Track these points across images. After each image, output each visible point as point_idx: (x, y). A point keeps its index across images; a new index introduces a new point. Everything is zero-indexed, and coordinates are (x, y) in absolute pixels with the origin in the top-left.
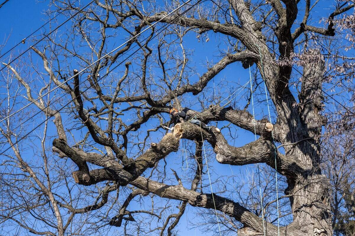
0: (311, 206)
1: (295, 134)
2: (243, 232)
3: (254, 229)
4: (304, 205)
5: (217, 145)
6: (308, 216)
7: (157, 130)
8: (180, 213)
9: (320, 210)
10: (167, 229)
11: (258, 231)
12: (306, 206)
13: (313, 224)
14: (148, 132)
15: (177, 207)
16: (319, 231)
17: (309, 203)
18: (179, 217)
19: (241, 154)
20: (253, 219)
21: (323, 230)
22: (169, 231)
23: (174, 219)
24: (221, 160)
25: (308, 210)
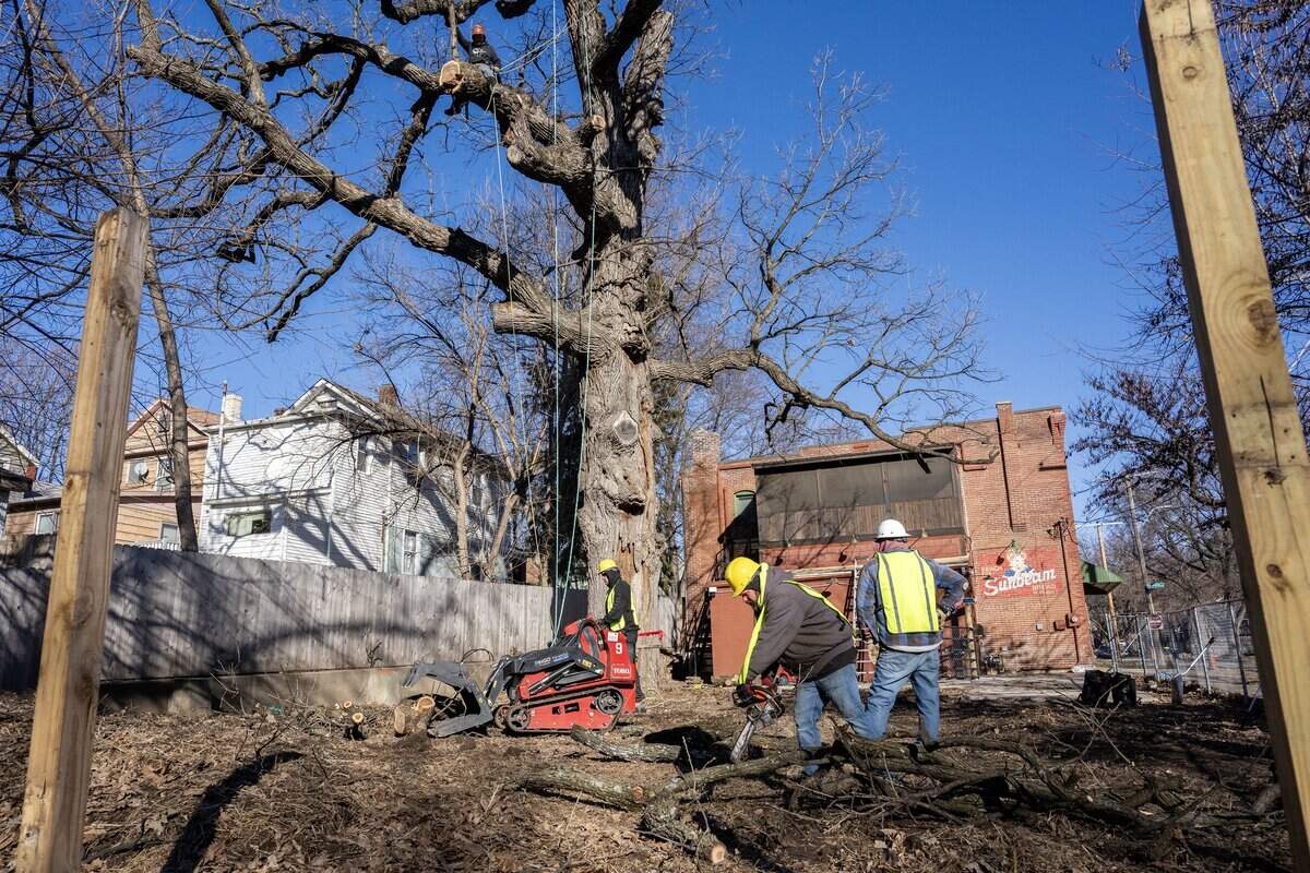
0: (622, 285)
1: (614, 154)
2: (505, 310)
3: (528, 307)
4: (610, 282)
5: (512, 129)
6: (616, 302)
7: (300, 95)
8: (332, 268)
9: (638, 294)
10: (294, 295)
11: (534, 311)
12: (614, 284)
13: (621, 316)
14: (279, 95)
15: (328, 256)
16: (630, 329)
17: (620, 280)
18: (326, 277)
19: (547, 158)
20: (529, 287)
21: (637, 329)
22: (299, 298)
23: (315, 279)
24: (516, 158)
25: (617, 290)
